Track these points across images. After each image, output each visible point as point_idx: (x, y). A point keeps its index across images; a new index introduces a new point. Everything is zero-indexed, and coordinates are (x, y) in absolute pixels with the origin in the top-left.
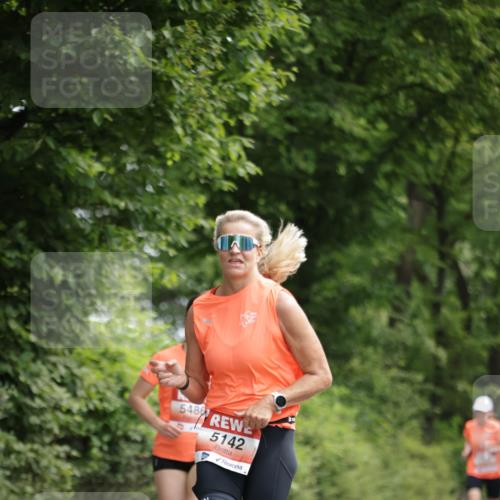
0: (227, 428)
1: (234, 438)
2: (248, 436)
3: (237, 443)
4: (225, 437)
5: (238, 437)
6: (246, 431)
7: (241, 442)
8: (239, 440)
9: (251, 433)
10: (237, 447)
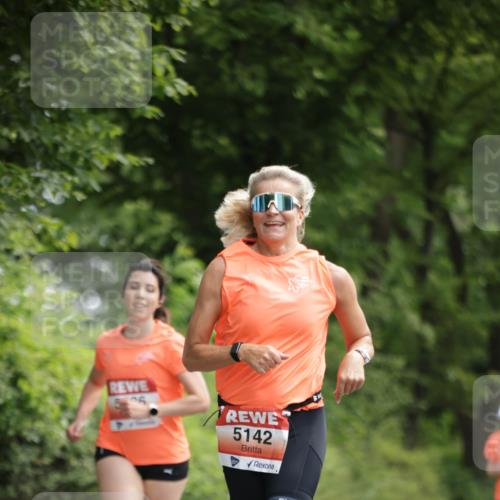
0: (248, 421)
1: (259, 432)
2: (275, 427)
3: (263, 437)
4: (248, 431)
5: (263, 430)
6: (271, 422)
7: (268, 435)
8: (265, 433)
9: (276, 423)
10: (265, 442)
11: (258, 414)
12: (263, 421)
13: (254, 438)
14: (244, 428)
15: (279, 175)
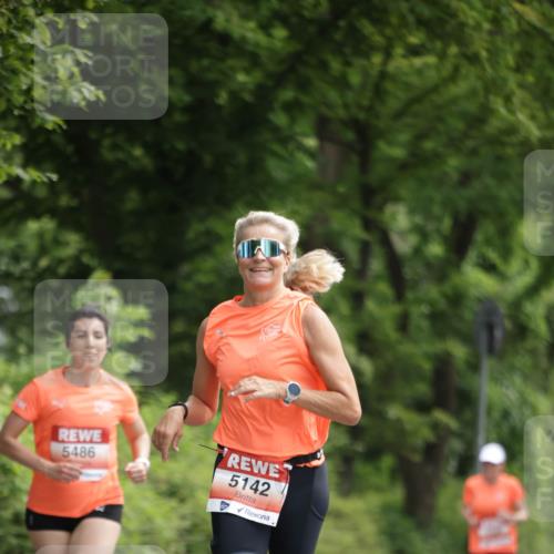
6: (271, 473)
7: (266, 486)
8: (263, 484)
9: (277, 476)
10: (262, 493)
11: (260, 463)
12: (263, 472)
13: (251, 488)
14: (243, 476)
15: (266, 221)
